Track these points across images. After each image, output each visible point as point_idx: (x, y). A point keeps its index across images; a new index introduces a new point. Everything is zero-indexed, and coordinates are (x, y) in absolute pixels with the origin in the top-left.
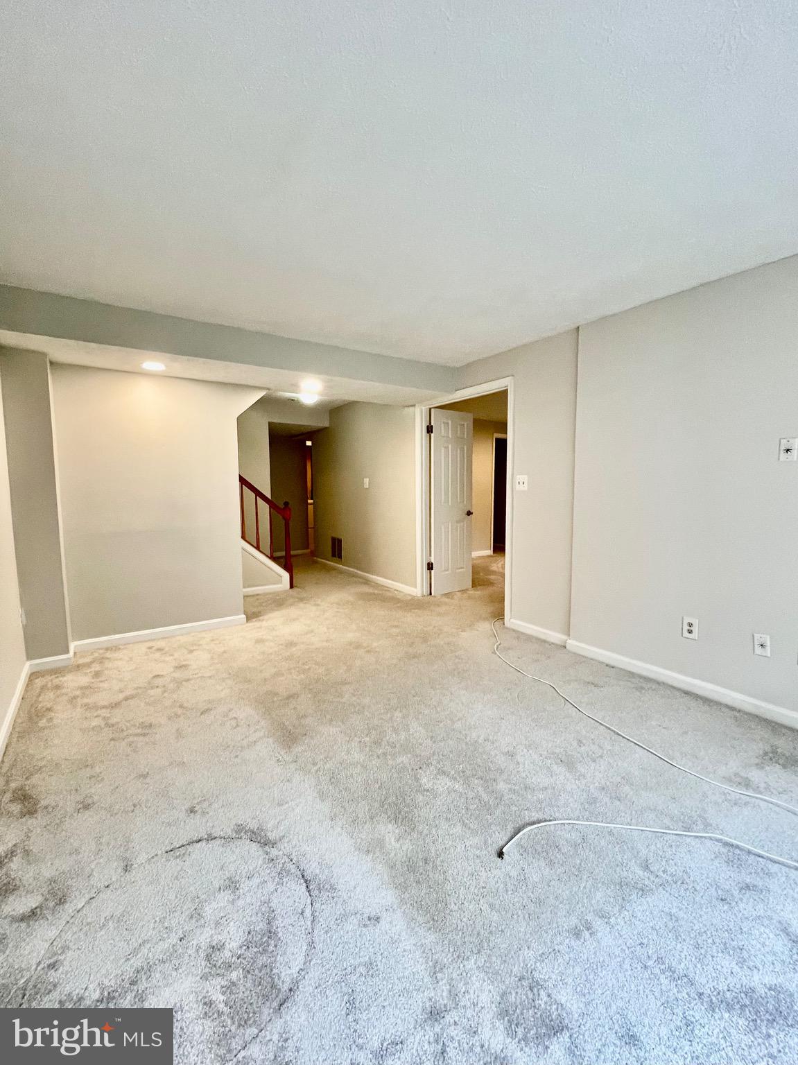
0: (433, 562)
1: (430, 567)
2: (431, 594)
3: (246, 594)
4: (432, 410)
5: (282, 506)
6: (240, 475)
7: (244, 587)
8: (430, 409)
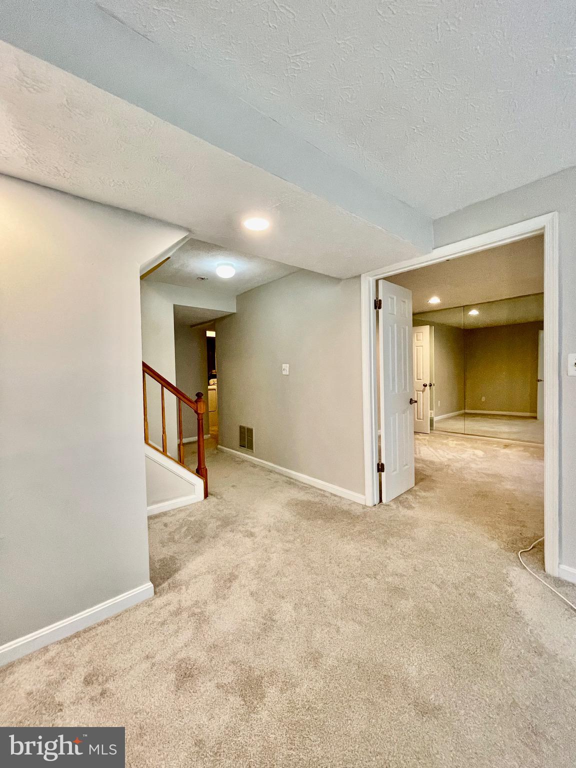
0: (384, 463)
1: (381, 468)
2: (381, 500)
3: (150, 514)
4: (380, 282)
5: (194, 398)
6: (143, 362)
7: (148, 505)
8: (377, 281)
